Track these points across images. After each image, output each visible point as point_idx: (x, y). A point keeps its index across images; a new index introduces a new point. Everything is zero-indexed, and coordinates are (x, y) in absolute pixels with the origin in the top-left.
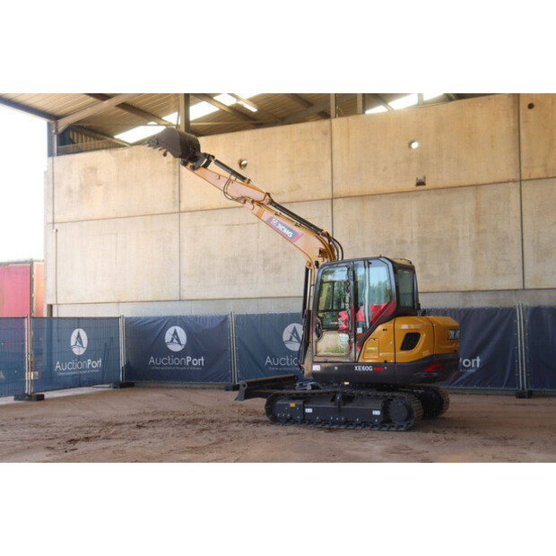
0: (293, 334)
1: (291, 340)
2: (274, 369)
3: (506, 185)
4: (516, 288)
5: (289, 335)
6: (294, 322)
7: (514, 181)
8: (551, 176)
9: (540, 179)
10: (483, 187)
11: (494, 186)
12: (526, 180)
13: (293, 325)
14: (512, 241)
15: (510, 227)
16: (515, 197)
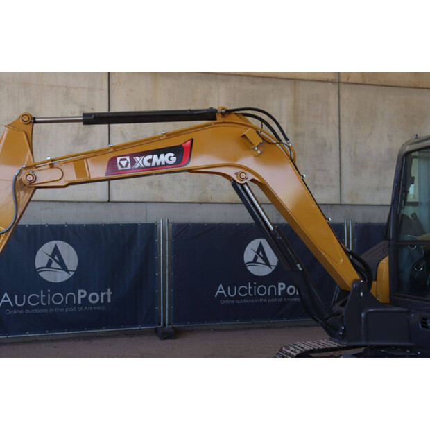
0: (53, 256)
1: (49, 265)
2: (15, 312)
3: (325, 84)
4: (333, 202)
5: (47, 258)
6: (56, 239)
7: (333, 82)
8: (367, 82)
9: (357, 84)
10: (301, 83)
11: (313, 83)
12: (345, 83)
13: (54, 243)
14: (330, 149)
15: (329, 134)
16: (333, 100)
